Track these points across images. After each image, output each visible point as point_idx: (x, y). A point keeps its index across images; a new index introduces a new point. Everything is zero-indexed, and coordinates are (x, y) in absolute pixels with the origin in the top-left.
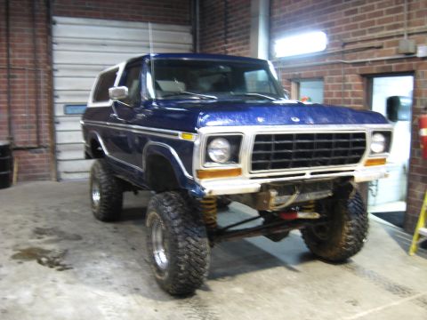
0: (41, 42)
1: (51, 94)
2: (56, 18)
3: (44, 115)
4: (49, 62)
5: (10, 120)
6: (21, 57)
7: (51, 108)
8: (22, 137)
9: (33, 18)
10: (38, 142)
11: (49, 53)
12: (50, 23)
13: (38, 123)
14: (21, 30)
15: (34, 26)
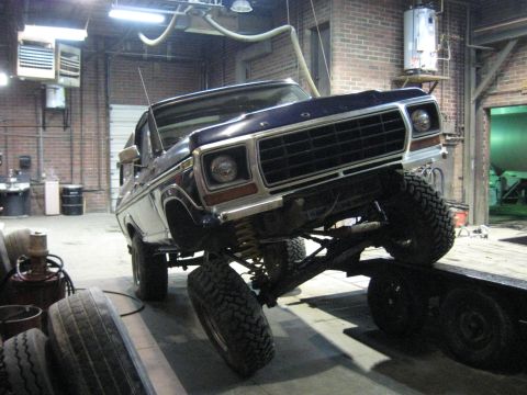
0: (102, 122)
1: (108, 155)
2: (112, 106)
3: (103, 169)
4: (108, 134)
5: (82, 171)
6: (90, 131)
7: (108, 164)
8: (88, 184)
9: (97, 106)
10: (99, 186)
11: (108, 128)
12: (108, 108)
13: (99, 174)
14: (90, 114)
15: (98, 111)
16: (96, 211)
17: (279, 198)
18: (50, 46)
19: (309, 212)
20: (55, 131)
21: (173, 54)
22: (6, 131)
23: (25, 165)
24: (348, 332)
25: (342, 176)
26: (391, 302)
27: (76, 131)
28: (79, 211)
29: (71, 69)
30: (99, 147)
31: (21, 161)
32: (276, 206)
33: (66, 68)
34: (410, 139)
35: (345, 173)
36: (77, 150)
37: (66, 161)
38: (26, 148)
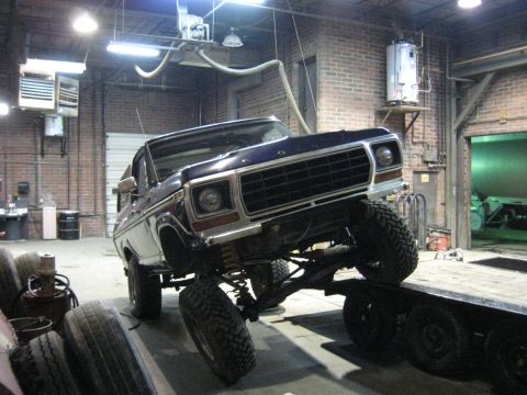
0: (98, 149)
1: (104, 181)
2: (108, 134)
3: (99, 194)
4: (104, 161)
5: (78, 197)
6: (86, 159)
7: (104, 190)
8: (84, 210)
9: (94, 134)
10: (95, 212)
11: (104, 156)
12: (104, 136)
13: (95, 200)
14: (87, 142)
15: (95, 138)
16: (92, 236)
17: (258, 225)
18: (50, 78)
19: (284, 237)
20: (53, 157)
21: (167, 84)
22: (5, 157)
23: (24, 190)
24: (325, 346)
25: (314, 205)
26: (363, 318)
27: (73, 157)
28: (75, 236)
29: (70, 100)
30: (95, 173)
31: (20, 188)
32: (256, 232)
33: (65, 99)
34: (374, 172)
35: (316, 202)
36: (74, 176)
37: (64, 187)
38: (25, 175)
